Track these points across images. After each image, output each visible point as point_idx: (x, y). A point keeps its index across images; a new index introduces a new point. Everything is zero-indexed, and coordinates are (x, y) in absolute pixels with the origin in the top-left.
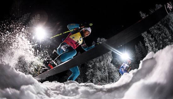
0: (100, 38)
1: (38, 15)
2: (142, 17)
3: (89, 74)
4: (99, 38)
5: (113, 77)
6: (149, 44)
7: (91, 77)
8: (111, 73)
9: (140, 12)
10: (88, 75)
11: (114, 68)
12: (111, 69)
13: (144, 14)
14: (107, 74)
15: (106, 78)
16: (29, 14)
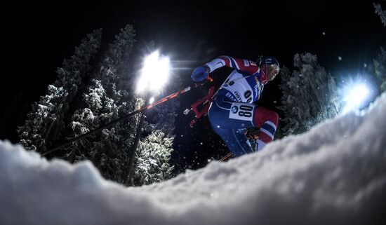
0: (300, 54)
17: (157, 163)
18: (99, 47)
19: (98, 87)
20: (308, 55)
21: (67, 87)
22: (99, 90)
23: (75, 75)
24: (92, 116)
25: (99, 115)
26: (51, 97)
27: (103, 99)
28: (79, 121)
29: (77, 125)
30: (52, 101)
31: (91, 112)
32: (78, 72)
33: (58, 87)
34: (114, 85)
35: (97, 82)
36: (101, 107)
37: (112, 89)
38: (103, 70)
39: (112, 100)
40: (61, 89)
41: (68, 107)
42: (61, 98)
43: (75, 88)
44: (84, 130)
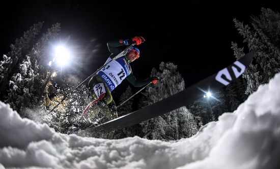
0: (165, 63)
1: (58, 25)
2: (237, 28)
3: (146, 124)
4: (162, 63)
5: (186, 131)
6: (248, 76)
7: (149, 130)
8: (183, 123)
9: (235, 20)
10: (144, 126)
11: (189, 114)
12: (182, 116)
13: (241, 22)
14: (177, 126)
15: (175, 132)
16: (41, 24)
17: (57, 115)
18: (37, 34)
19: (27, 61)
20: (171, 64)
21: (13, 58)
22: (28, 63)
23: (19, 51)
24: (20, 79)
25: (24, 79)
26: (3, 62)
27: (29, 69)
28: (14, 81)
29: (12, 84)
30: (3, 65)
31: (20, 76)
32: (20, 49)
33: (8, 57)
34: (36, 61)
35: (28, 57)
36: (26, 74)
37: (35, 63)
38: (34, 50)
39: (33, 71)
40: (9, 58)
41: (10, 70)
42: (8, 64)
43: (16, 59)
44: (15, 87)
